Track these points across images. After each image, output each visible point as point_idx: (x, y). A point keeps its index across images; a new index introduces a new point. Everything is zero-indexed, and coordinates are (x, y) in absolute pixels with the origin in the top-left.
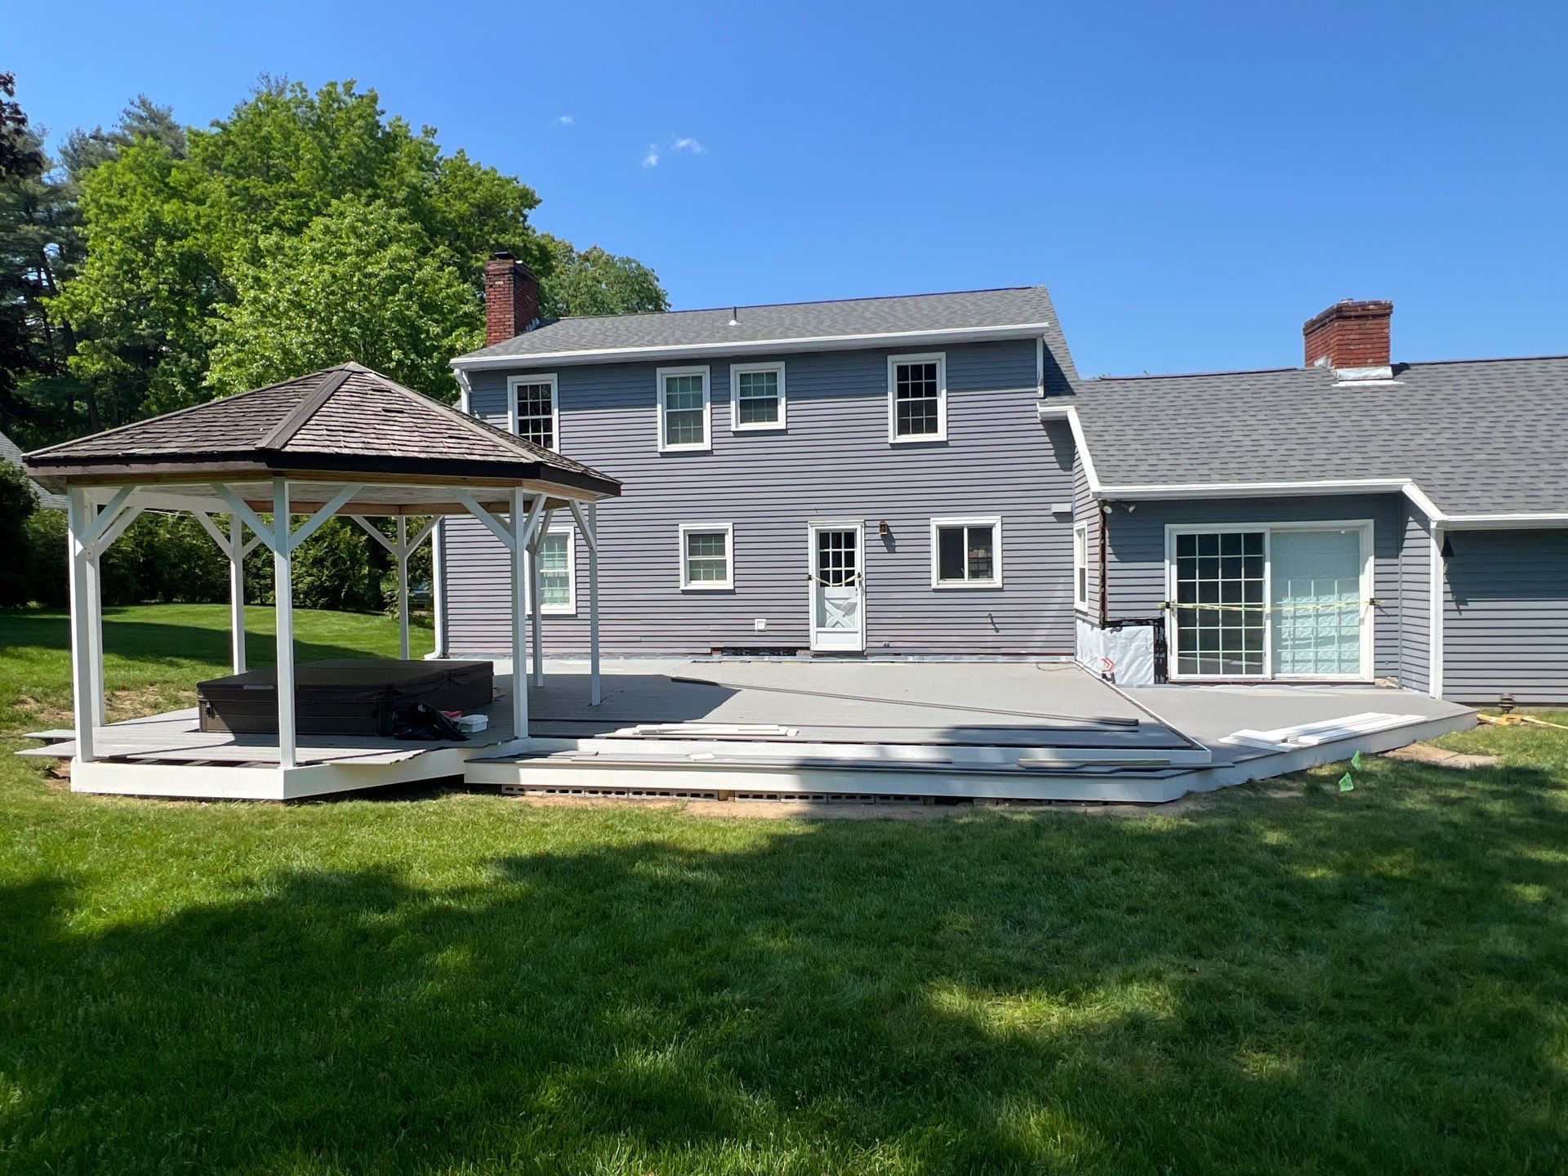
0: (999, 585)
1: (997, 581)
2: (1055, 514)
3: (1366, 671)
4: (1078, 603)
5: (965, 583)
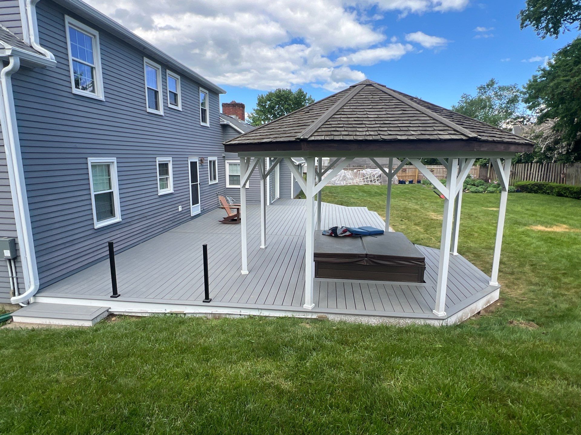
1: (217, 181)
3: (278, 196)
4: (228, 186)
5: (214, 182)
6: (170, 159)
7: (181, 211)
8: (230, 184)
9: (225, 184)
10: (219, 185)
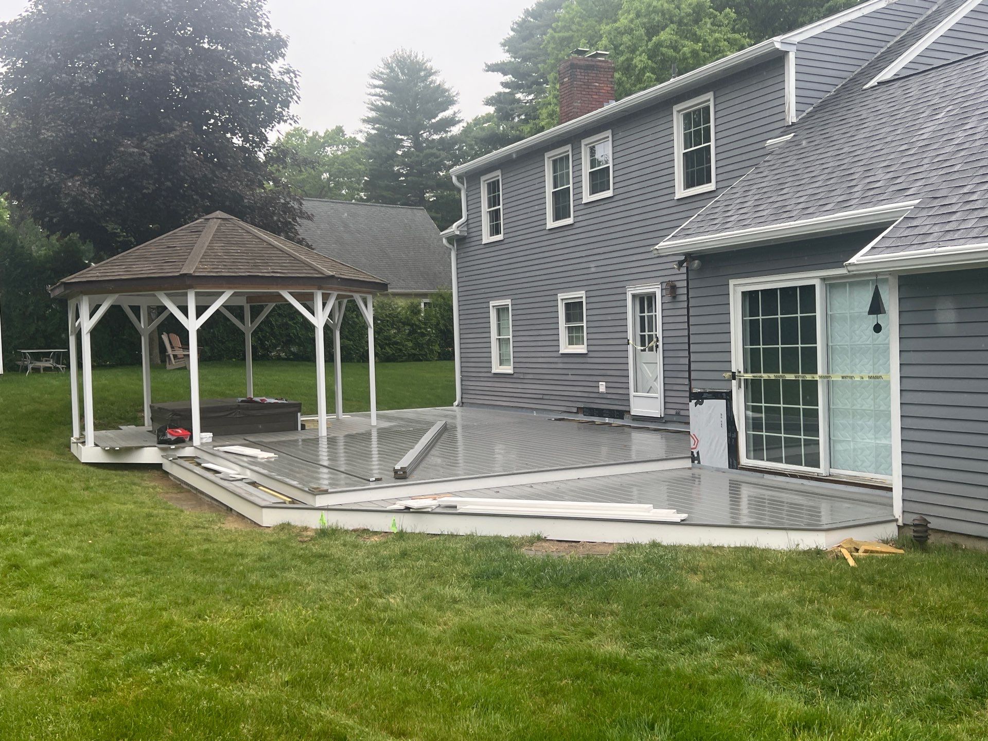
6: (582, 294)
7: (603, 393)
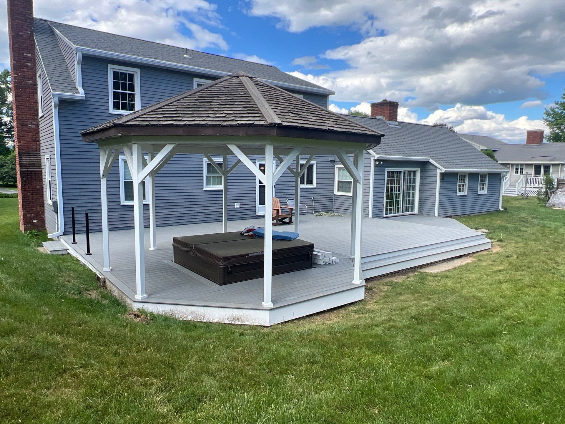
0: (315, 187)
1: (314, 185)
2: (331, 161)
3: (416, 211)
4: (336, 192)
5: (306, 186)
7: (237, 208)
8: (339, 191)
9: (334, 191)
10: (316, 190)
